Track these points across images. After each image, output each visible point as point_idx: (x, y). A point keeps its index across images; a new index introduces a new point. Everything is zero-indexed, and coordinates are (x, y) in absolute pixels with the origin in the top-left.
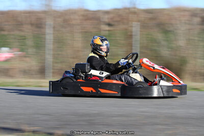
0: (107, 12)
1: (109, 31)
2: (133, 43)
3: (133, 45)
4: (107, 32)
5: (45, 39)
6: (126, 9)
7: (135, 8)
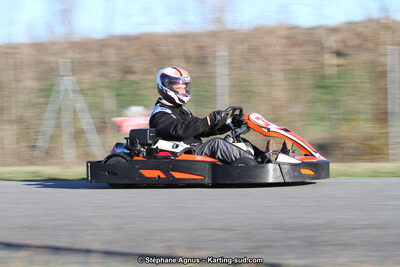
0: (334, 30)
1: (338, 66)
2: (388, 87)
3: (389, 91)
4: (336, 68)
5: (215, 86)
6: (371, 21)
7: (387, 18)
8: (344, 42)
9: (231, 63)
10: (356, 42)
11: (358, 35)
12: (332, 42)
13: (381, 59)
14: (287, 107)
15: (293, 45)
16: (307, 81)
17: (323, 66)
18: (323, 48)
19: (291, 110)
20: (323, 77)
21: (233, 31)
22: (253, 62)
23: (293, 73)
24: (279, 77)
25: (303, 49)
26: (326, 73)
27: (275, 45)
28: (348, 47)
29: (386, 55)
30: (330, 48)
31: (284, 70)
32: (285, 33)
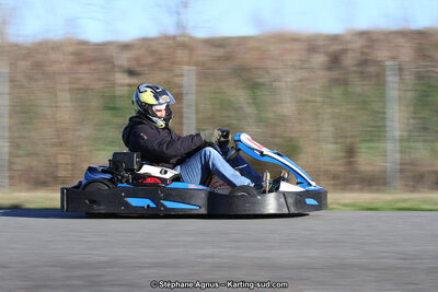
8: (137, 60)
9: (12, 80)
10: (149, 60)
11: (152, 52)
12: (124, 59)
13: (177, 80)
14: (74, 130)
15: (81, 63)
16: (95, 103)
17: (114, 85)
18: (114, 66)
19: (78, 133)
20: (114, 97)
21: (16, 45)
22: (36, 80)
23: (80, 93)
24: (65, 98)
25: (92, 67)
26: (117, 93)
27: (60, 62)
28: (142, 66)
29: (182, 75)
30: (121, 67)
31: (71, 90)
32: (72, 49)
